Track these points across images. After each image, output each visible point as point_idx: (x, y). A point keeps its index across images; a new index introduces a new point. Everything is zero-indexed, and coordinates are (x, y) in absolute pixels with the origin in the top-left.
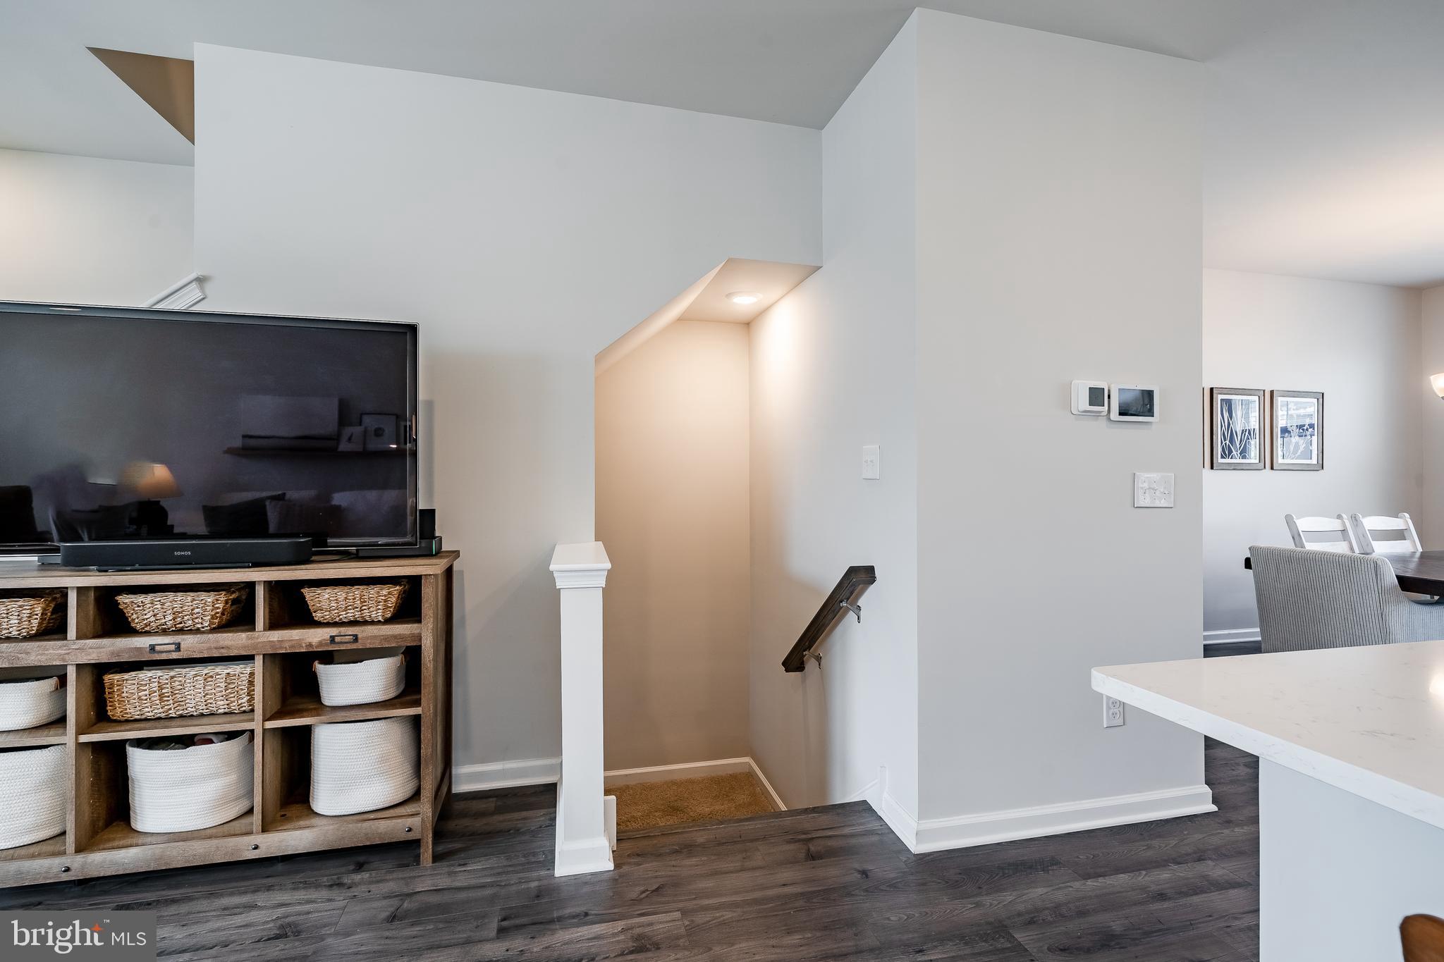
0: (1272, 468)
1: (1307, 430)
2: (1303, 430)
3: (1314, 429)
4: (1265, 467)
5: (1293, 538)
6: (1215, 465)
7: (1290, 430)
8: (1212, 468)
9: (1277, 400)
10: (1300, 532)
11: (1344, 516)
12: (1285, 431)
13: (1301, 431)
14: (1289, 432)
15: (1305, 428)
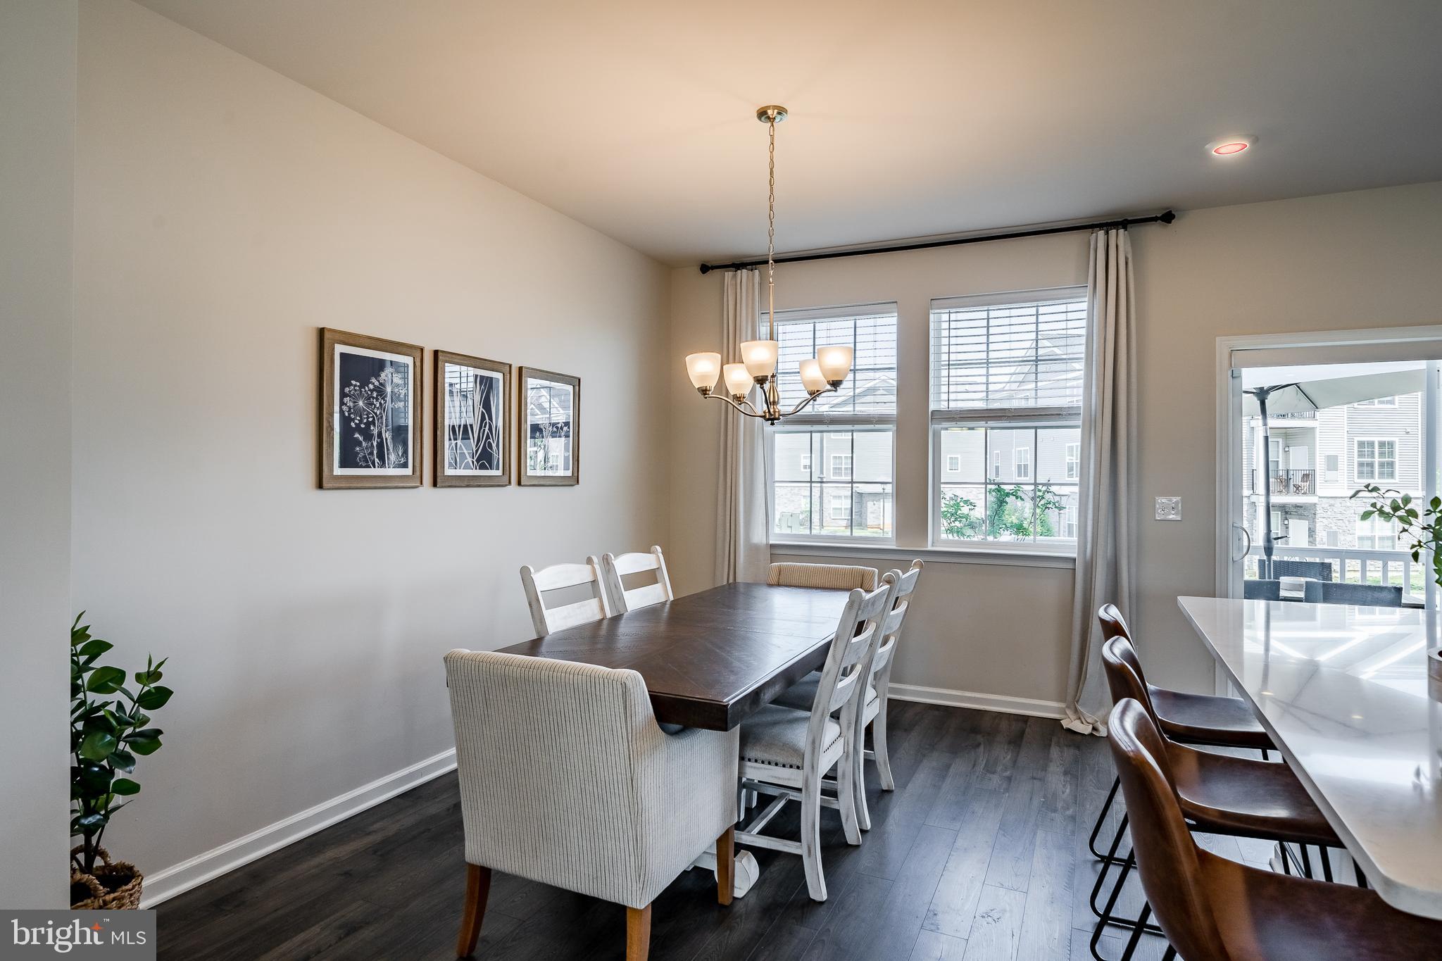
0: (519, 484)
1: (562, 428)
2: (557, 428)
3: (569, 428)
4: (510, 483)
5: (530, 605)
6: (439, 480)
7: (542, 427)
8: (435, 484)
9: (526, 382)
10: (539, 594)
11: (595, 559)
12: (536, 429)
13: (555, 429)
14: (541, 431)
15: (559, 426)
